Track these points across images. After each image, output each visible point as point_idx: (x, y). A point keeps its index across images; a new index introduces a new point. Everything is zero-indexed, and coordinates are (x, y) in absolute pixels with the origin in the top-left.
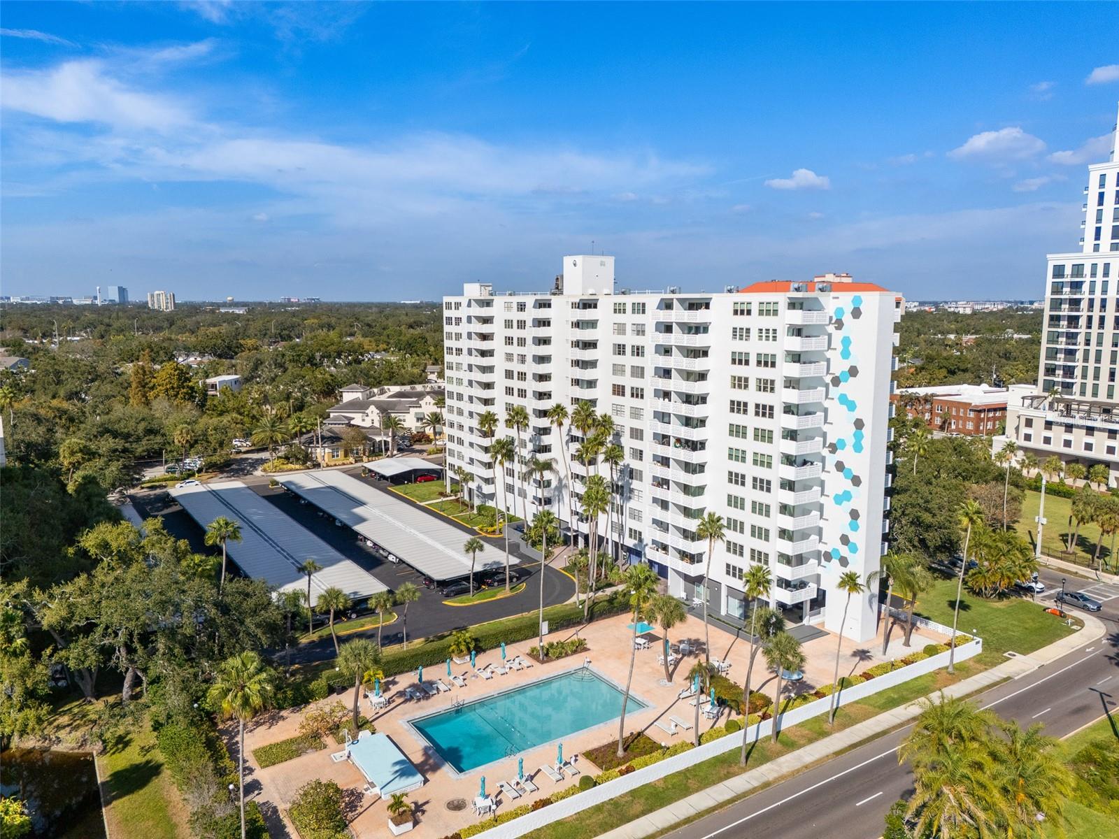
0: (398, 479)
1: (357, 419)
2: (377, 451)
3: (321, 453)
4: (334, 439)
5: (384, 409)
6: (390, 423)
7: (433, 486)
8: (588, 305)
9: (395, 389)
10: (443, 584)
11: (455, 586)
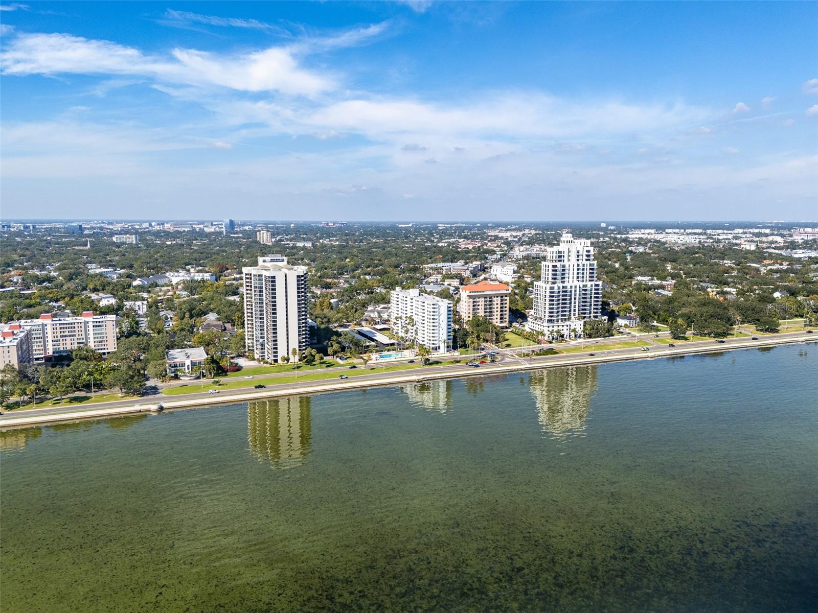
0: (380, 330)
1: (372, 315)
2: (376, 324)
3: (364, 323)
4: (367, 320)
5: (379, 313)
6: (380, 316)
7: (388, 332)
8: (412, 299)
9: (382, 306)
10: (385, 344)
11: (387, 345)
